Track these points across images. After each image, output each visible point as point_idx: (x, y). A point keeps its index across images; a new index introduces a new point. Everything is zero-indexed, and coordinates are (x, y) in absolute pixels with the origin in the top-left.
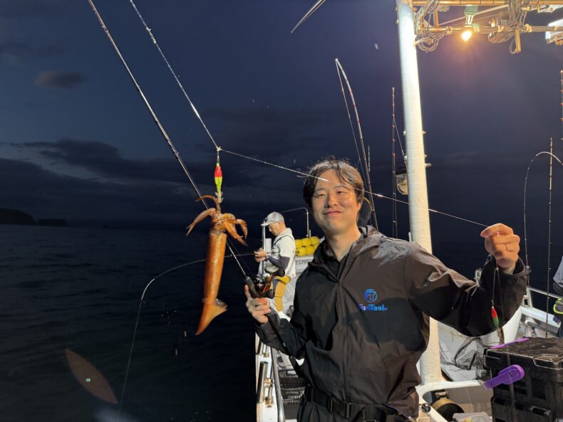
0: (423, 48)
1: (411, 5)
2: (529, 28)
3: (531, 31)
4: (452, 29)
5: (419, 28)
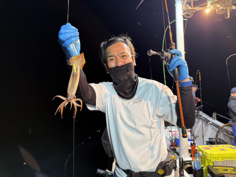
3: (235, 9)
4: (199, 8)
5: (184, 8)
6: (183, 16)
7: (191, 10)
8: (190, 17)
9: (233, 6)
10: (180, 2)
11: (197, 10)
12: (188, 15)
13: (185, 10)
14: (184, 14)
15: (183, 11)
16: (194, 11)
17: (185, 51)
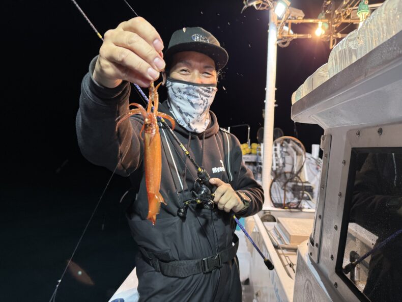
0: (281, 45)
1: (276, 23)
2: (339, 35)
5: (278, 35)
6: (278, 45)
7: (288, 37)
10: (274, 28)
11: (294, 38)
12: (284, 43)
15: (276, 39)
16: (290, 40)
17: (276, 87)
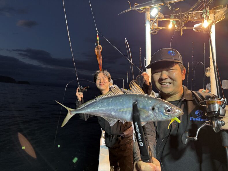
0: (153, 33)
1: (150, 20)
2: (185, 28)
3: (186, 29)
4: (162, 28)
5: (151, 28)
7: (157, 29)
8: (155, 34)
9: (185, 27)
10: (149, 23)
11: (160, 29)
12: (154, 32)
13: (153, 29)
14: (151, 32)
15: (150, 30)
16: (158, 30)
